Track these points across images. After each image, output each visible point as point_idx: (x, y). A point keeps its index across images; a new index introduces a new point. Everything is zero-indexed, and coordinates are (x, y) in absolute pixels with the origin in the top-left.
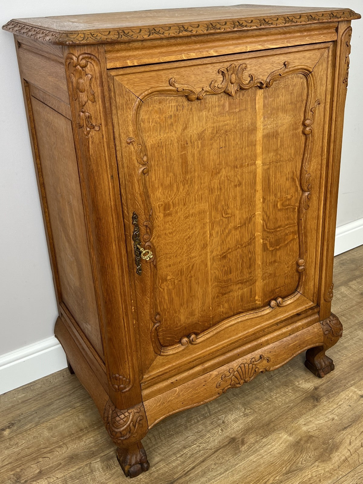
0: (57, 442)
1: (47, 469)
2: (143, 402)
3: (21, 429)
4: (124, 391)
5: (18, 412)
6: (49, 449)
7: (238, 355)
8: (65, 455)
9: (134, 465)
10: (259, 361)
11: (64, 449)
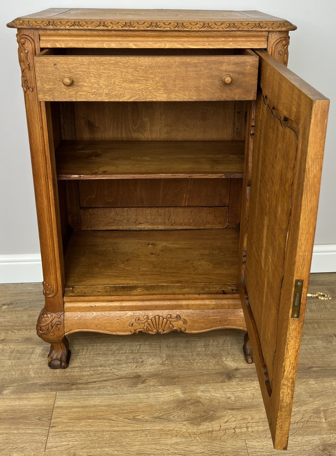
0: (27, 326)
1: (9, 339)
2: (64, 312)
3: (14, 309)
4: (49, 296)
5: (20, 298)
6: (19, 328)
7: (156, 307)
8: (25, 336)
9: (55, 359)
10: (174, 319)
11: (28, 332)
